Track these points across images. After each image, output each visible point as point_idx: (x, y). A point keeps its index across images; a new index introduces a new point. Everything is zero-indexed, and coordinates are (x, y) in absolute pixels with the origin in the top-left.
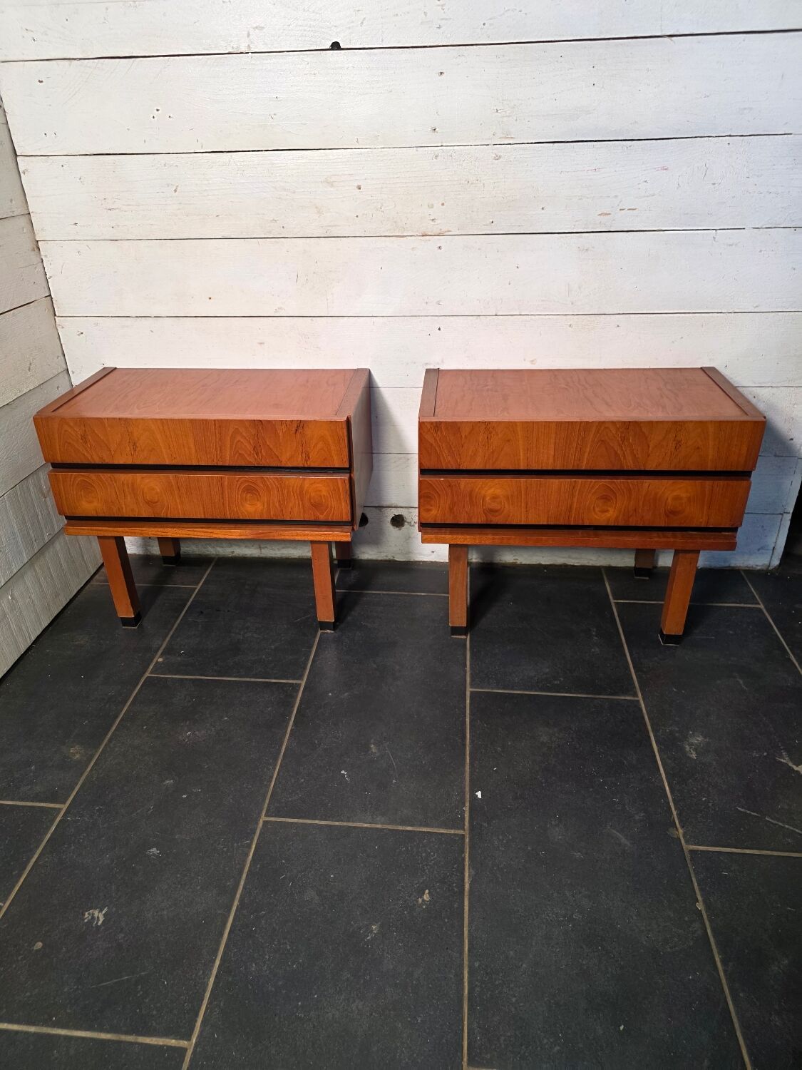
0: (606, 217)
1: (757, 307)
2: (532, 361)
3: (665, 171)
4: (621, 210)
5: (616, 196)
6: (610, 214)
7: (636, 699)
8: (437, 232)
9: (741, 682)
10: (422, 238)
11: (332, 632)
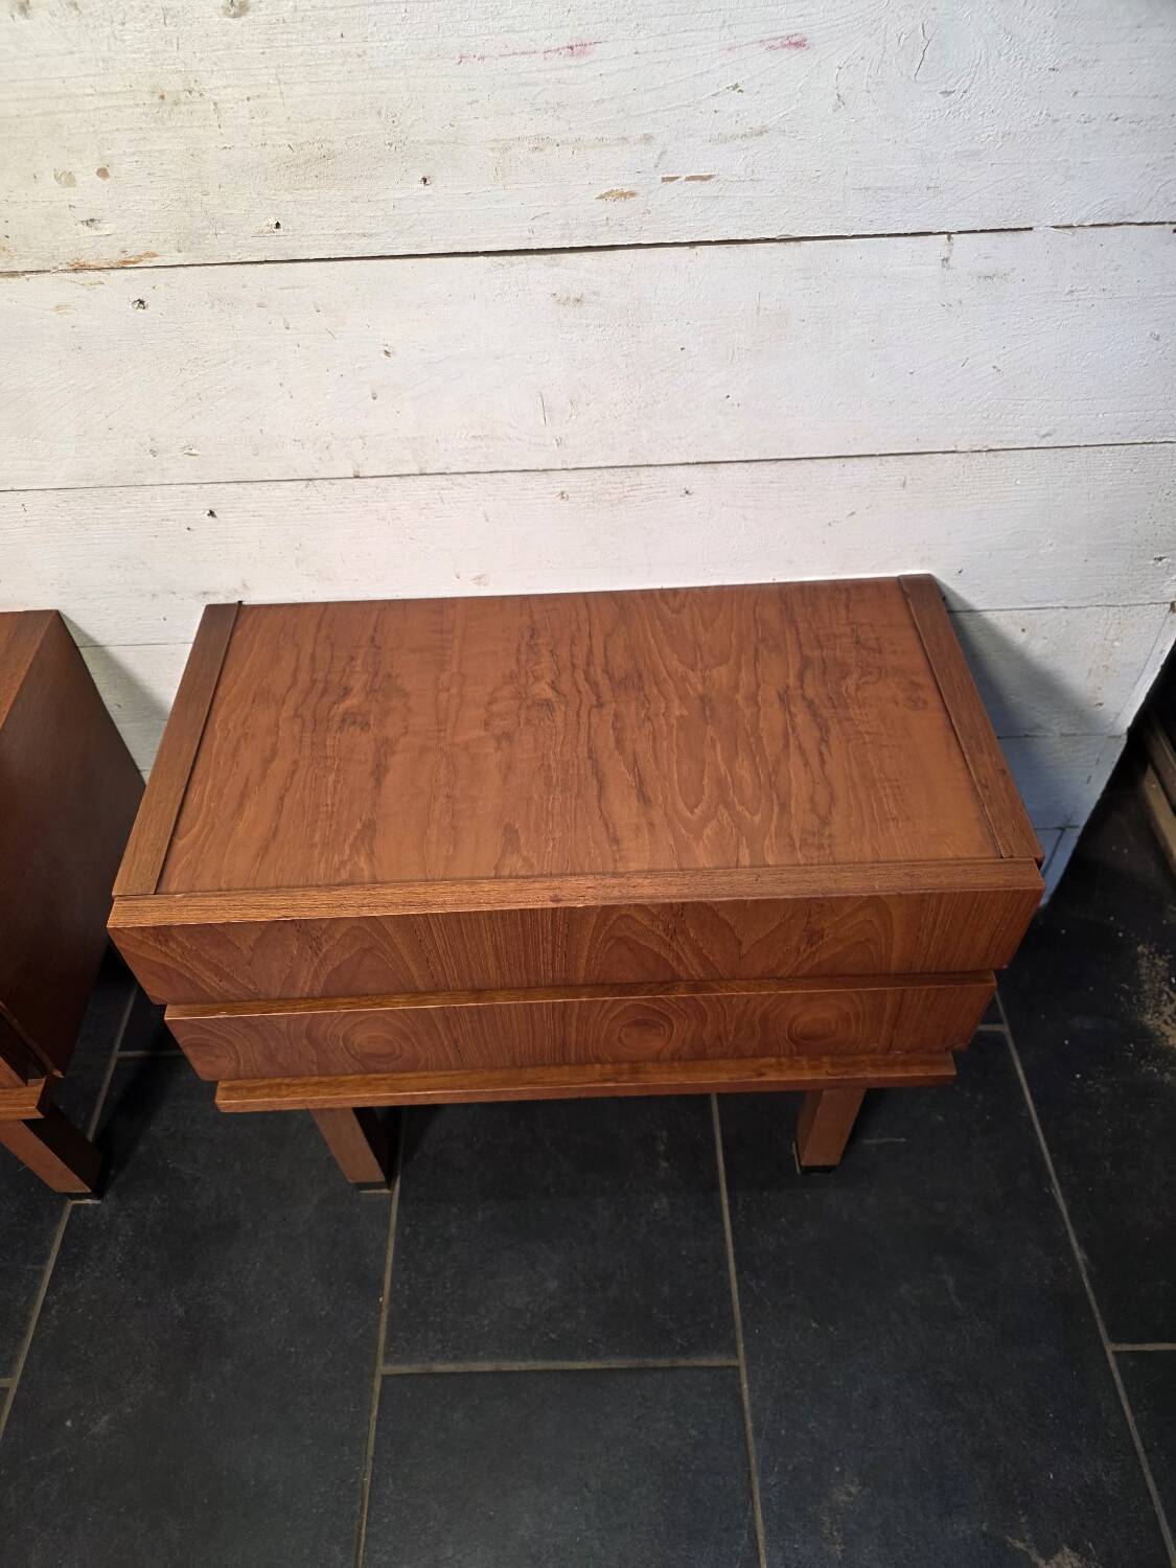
0: (620, 203)
1: (1044, 436)
2: (479, 578)
3: (794, 51)
4: (664, 180)
5: (648, 139)
6: (632, 194)
7: (735, 1363)
8: (116, 257)
9: (951, 1282)
10: (73, 275)
11: (97, 1202)
